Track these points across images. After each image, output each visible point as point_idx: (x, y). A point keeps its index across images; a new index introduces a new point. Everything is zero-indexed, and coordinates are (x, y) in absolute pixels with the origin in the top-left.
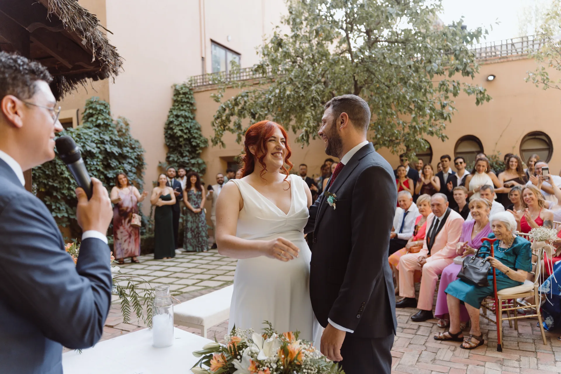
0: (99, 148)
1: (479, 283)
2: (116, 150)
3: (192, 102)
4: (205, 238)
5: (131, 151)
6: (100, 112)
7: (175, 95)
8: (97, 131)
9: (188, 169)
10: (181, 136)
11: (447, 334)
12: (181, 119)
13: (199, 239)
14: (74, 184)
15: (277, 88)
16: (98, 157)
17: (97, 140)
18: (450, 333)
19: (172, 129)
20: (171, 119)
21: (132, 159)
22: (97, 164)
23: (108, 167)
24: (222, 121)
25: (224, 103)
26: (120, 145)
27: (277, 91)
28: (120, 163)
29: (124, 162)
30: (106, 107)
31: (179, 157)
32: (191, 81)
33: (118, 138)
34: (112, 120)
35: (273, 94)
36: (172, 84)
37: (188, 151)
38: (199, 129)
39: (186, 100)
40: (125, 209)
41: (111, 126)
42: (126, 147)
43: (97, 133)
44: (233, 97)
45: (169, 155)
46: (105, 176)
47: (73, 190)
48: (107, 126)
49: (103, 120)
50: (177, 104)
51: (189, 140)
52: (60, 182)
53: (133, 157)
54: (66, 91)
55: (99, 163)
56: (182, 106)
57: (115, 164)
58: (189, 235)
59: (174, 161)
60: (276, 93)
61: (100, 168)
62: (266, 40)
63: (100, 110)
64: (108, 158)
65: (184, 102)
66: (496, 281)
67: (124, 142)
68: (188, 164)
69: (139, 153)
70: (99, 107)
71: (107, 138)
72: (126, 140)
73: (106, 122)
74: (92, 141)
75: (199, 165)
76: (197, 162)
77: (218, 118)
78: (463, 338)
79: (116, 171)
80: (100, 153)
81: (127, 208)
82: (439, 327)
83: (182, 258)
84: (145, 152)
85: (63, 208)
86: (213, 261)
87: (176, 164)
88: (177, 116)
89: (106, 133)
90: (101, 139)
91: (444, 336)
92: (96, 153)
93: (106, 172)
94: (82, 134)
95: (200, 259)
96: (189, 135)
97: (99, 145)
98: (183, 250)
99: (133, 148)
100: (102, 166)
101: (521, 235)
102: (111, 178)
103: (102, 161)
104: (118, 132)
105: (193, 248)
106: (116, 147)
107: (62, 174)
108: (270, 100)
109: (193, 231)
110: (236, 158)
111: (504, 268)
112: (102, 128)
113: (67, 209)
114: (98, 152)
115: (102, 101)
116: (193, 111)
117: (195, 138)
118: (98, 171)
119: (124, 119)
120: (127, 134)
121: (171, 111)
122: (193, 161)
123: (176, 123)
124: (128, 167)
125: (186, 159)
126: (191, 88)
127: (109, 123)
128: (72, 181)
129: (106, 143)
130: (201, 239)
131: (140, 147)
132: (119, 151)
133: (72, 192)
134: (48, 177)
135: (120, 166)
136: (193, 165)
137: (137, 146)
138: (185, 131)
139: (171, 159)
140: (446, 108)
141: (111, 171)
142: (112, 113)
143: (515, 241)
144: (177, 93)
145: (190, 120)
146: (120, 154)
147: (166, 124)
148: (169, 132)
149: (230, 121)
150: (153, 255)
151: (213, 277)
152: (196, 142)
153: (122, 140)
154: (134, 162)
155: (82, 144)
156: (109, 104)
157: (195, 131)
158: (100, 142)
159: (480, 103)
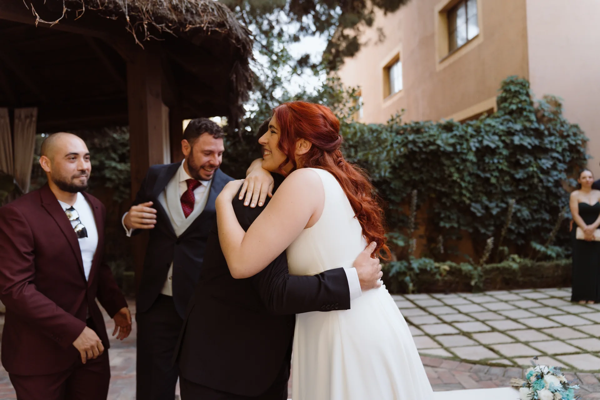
0: (503, 141)
2: (528, 142)
5: (558, 140)
6: (516, 94)
8: (505, 120)
14: (466, 188)
16: (501, 154)
17: (503, 131)
21: (558, 152)
22: (499, 162)
23: (517, 165)
26: (538, 134)
28: (535, 159)
29: (542, 156)
30: (524, 86)
33: (536, 125)
34: (531, 104)
41: (528, 110)
42: (551, 136)
43: (505, 123)
46: (512, 177)
47: (465, 195)
48: (521, 111)
49: (517, 104)
52: (450, 187)
53: (560, 149)
55: (501, 161)
57: (527, 161)
61: (504, 166)
63: (516, 91)
64: (517, 153)
67: (547, 129)
69: (573, 143)
70: (513, 88)
71: (518, 127)
72: (551, 127)
73: (520, 106)
74: (495, 134)
79: (527, 170)
80: (504, 147)
84: (588, 140)
85: (454, 217)
90: (508, 130)
92: (498, 148)
93: (513, 172)
94: (482, 126)
97: (503, 138)
100: (507, 164)
102: (521, 180)
103: (507, 158)
106: (533, 138)
107: (451, 175)
112: (513, 115)
113: (458, 218)
114: (501, 147)
115: (520, 80)
118: (501, 171)
119: (553, 98)
120: (556, 118)
124: (548, 163)
127: (526, 107)
128: (463, 184)
129: (515, 133)
132: (536, 142)
133: (464, 199)
134: (437, 181)
135: (534, 163)
137: (571, 133)
141: (520, 171)
142: (531, 93)
146: (535, 147)
153: (542, 127)
154: (563, 156)
155: (480, 139)
156: (528, 82)
158: (505, 133)
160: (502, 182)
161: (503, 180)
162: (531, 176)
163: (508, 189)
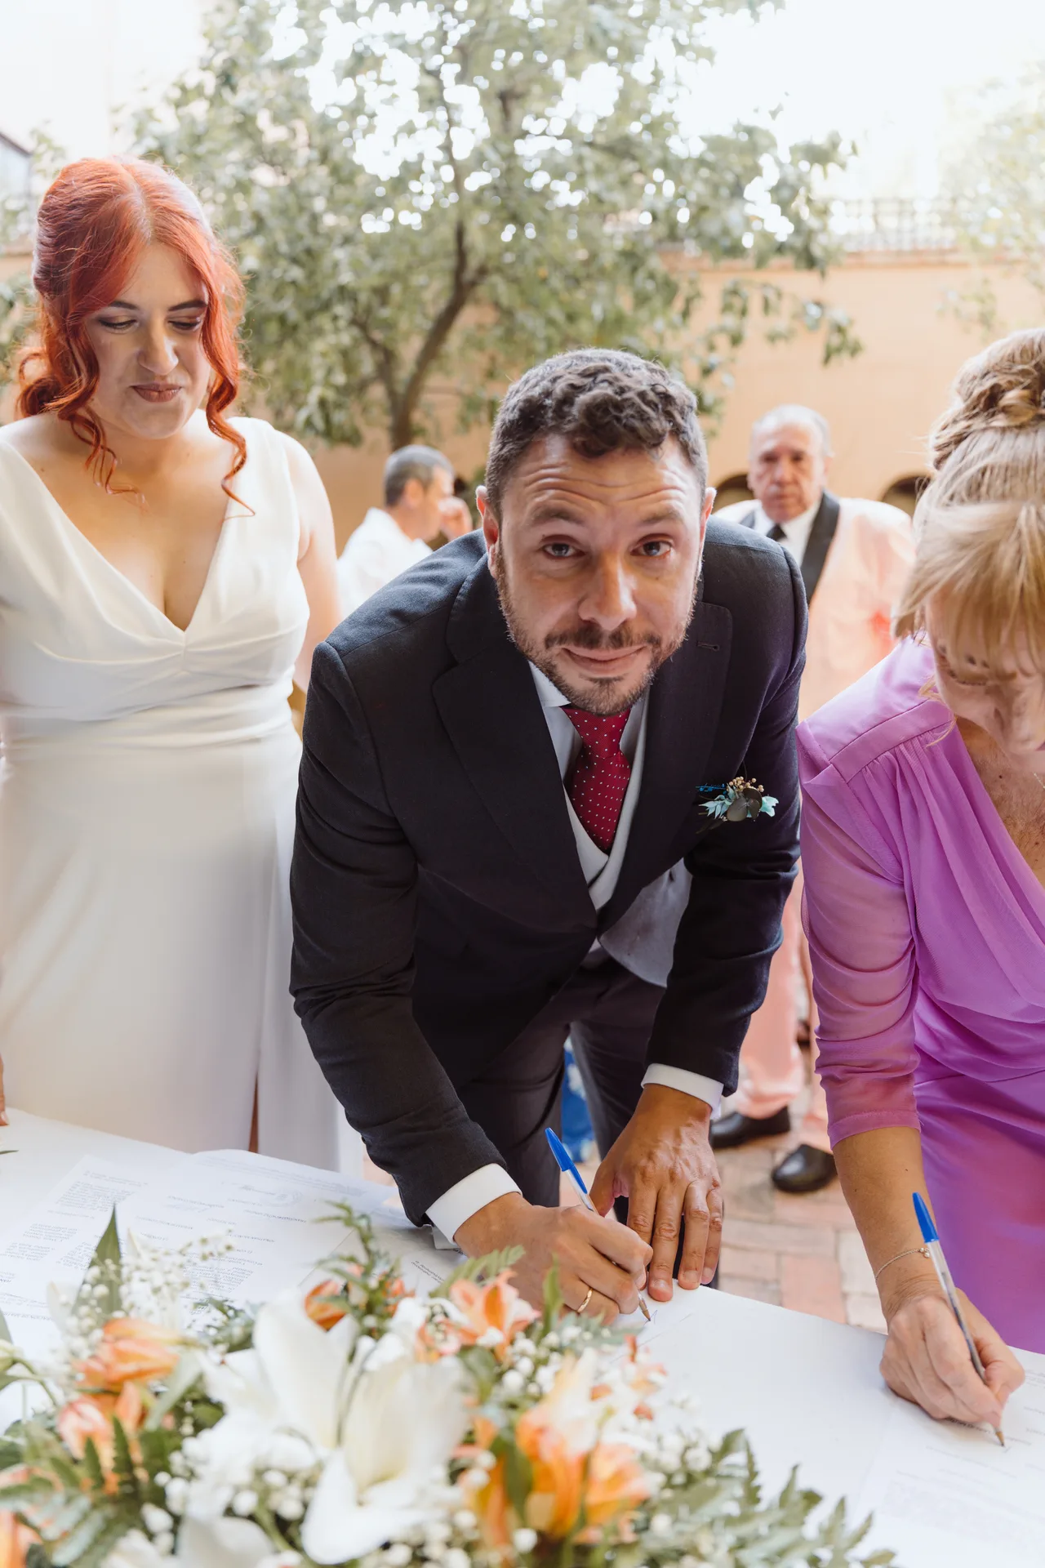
140: (713, 378)
159: (834, 360)
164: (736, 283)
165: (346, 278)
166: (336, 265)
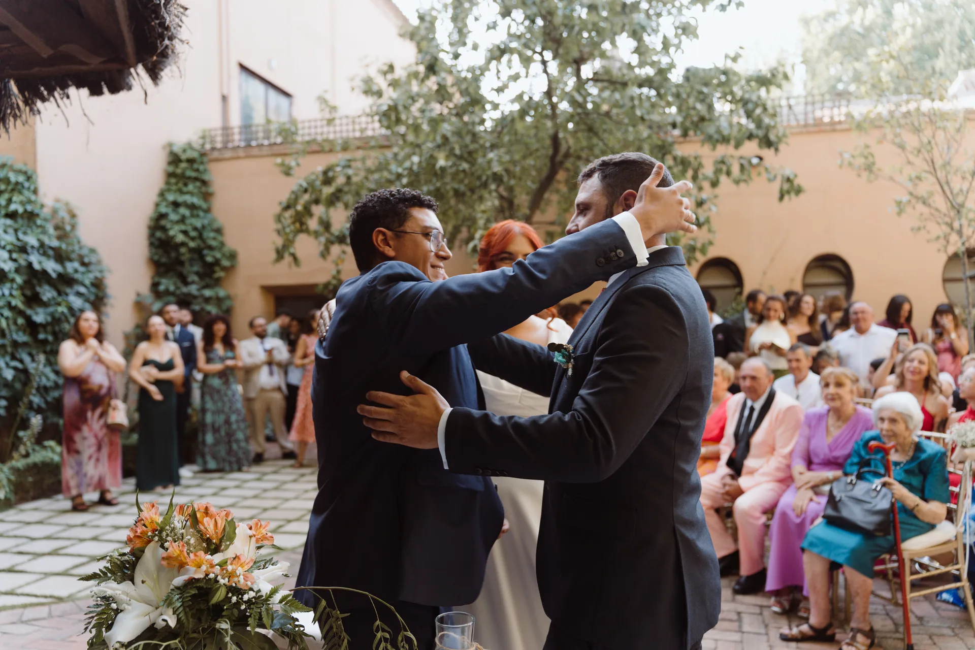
0: (15, 260)
1: (876, 530)
2: (51, 267)
3: (206, 177)
4: (243, 444)
5: (82, 269)
6: (17, 188)
7: (170, 163)
8: (10, 226)
9: (197, 308)
10: (183, 244)
11: (805, 628)
12: (183, 211)
13: (230, 447)
15: (414, 154)
16: (13, 281)
17: (12, 244)
18: (811, 627)
19: (164, 229)
20: (163, 210)
21: (84, 286)
22: (11, 295)
23: (33, 300)
24: (297, 213)
25: (306, 179)
26: (60, 257)
27: (416, 159)
28: (60, 293)
29: (68, 290)
30: (29, 178)
31: (179, 284)
32: (203, 137)
33: (55, 243)
34: (42, 206)
35: (407, 164)
36: (163, 140)
37: (197, 273)
38: (219, 231)
39: (193, 174)
40: (95, 388)
41: (41, 216)
42: (71, 260)
43: (11, 231)
44: (320, 168)
45: (157, 279)
46: (28, 319)
48: (31, 216)
49: (22, 203)
50: (173, 180)
51: (198, 253)
53: (87, 282)
54: (15, 117)
55: (15, 293)
56: (186, 185)
57: (49, 295)
58: (209, 438)
59: (167, 292)
60: (412, 163)
61: (17, 302)
62: (367, 66)
63: (17, 183)
64: (35, 281)
65: (189, 178)
66: (899, 525)
67: (66, 251)
68: (195, 297)
69: (98, 275)
70: (13, 177)
71: (32, 240)
72: (70, 248)
73: (29, 208)
75: (219, 301)
76: (217, 293)
77: (287, 207)
78: (834, 635)
79: (51, 309)
80: (17, 271)
81: (101, 387)
82: (775, 613)
83: (198, 486)
84: (110, 271)
86: (265, 490)
87: (172, 299)
88: (176, 205)
89: (29, 231)
90: (19, 244)
91: (801, 632)
92: (10, 271)
93: (29, 312)
95: (237, 487)
96: (198, 242)
97: (15, 256)
98: (195, 468)
99: (83, 264)
100: (22, 298)
101: (928, 438)
102: (41, 325)
103: (21, 288)
104: (57, 228)
105: (218, 463)
106: (52, 261)
108: (399, 176)
109: (216, 430)
110: (321, 287)
111: (911, 499)
112: (20, 221)
114: (13, 269)
115: (19, 166)
116: (207, 196)
117: (211, 248)
118: (14, 309)
119: (67, 204)
120: (71, 235)
121: (162, 194)
122: (207, 293)
123: (173, 217)
124: (77, 302)
125: (193, 289)
126: (203, 151)
127: (36, 211)
129: (29, 250)
130: (235, 446)
131: (99, 262)
132: (59, 268)
135: (60, 299)
136: (207, 300)
137: (93, 260)
138: (193, 234)
139: (162, 288)
140: (705, 206)
141: (40, 310)
142: (41, 191)
143: (918, 448)
144: (175, 159)
145: (201, 214)
146: (60, 276)
147: (151, 219)
148: (159, 234)
149: (311, 215)
150: (132, 481)
151: (280, 527)
152: (214, 257)
153: (64, 246)
154: (89, 292)
156: (35, 171)
157: (212, 235)
158: (17, 249)
159: (786, 197)
160: (13, 327)
161: (15, 323)
162: (56, 320)
163: (22, 338)
164: (724, 157)
165: (497, 168)
166: (489, 162)
